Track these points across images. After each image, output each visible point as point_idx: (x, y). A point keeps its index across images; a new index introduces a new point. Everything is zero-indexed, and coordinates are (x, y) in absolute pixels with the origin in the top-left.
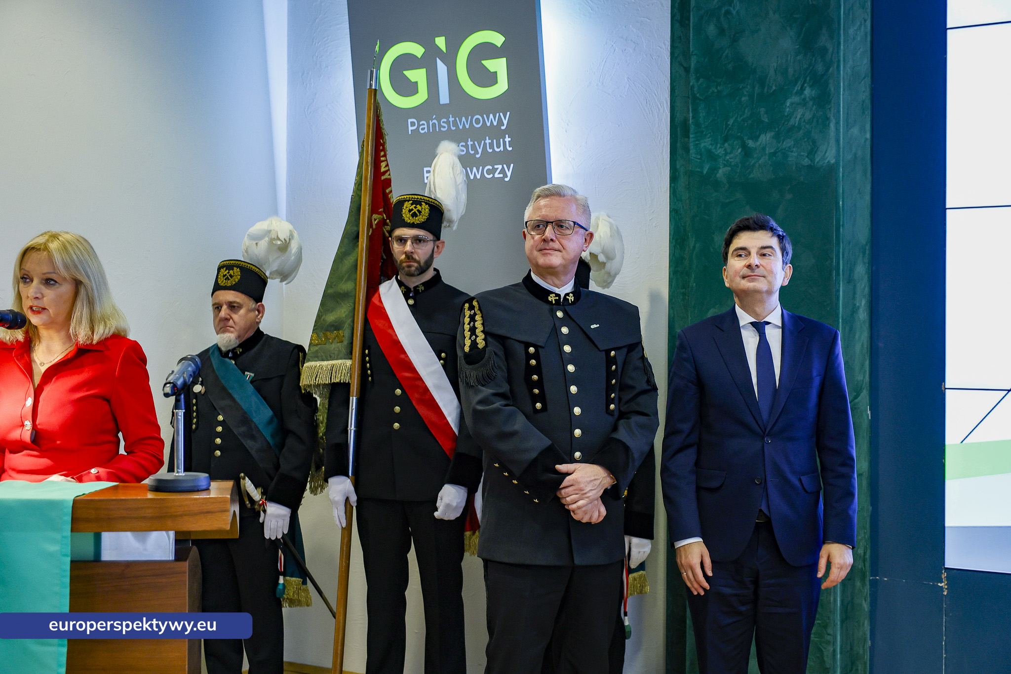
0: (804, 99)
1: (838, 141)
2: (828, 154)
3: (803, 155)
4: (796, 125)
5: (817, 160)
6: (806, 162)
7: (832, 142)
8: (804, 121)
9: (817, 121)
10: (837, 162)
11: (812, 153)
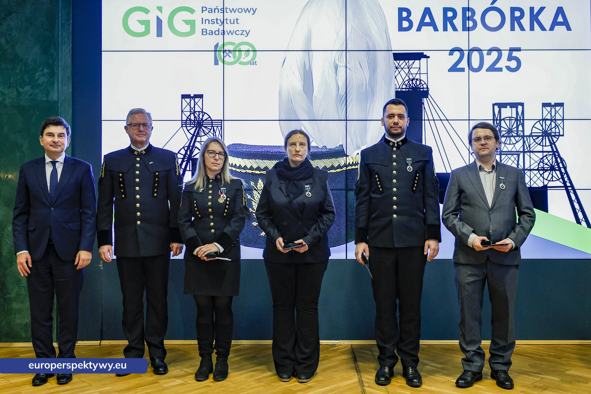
0: (44, 73)
1: (58, 91)
2: (54, 96)
3: (43, 96)
4: (41, 84)
5: (49, 99)
6: (45, 99)
7: (56, 91)
8: (44, 82)
9: (50, 82)
10: (58, 100)
11: (47, 95)
